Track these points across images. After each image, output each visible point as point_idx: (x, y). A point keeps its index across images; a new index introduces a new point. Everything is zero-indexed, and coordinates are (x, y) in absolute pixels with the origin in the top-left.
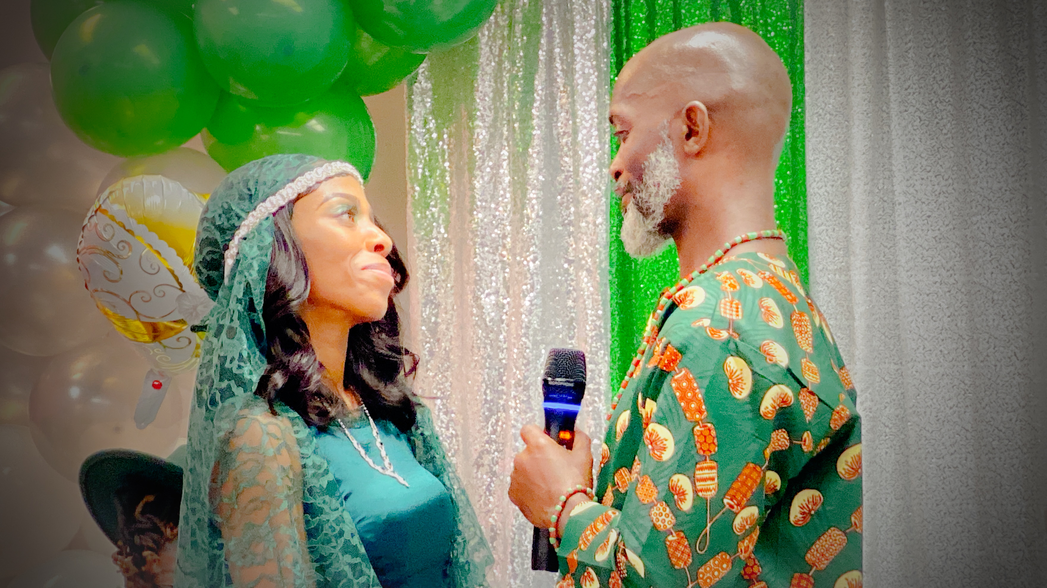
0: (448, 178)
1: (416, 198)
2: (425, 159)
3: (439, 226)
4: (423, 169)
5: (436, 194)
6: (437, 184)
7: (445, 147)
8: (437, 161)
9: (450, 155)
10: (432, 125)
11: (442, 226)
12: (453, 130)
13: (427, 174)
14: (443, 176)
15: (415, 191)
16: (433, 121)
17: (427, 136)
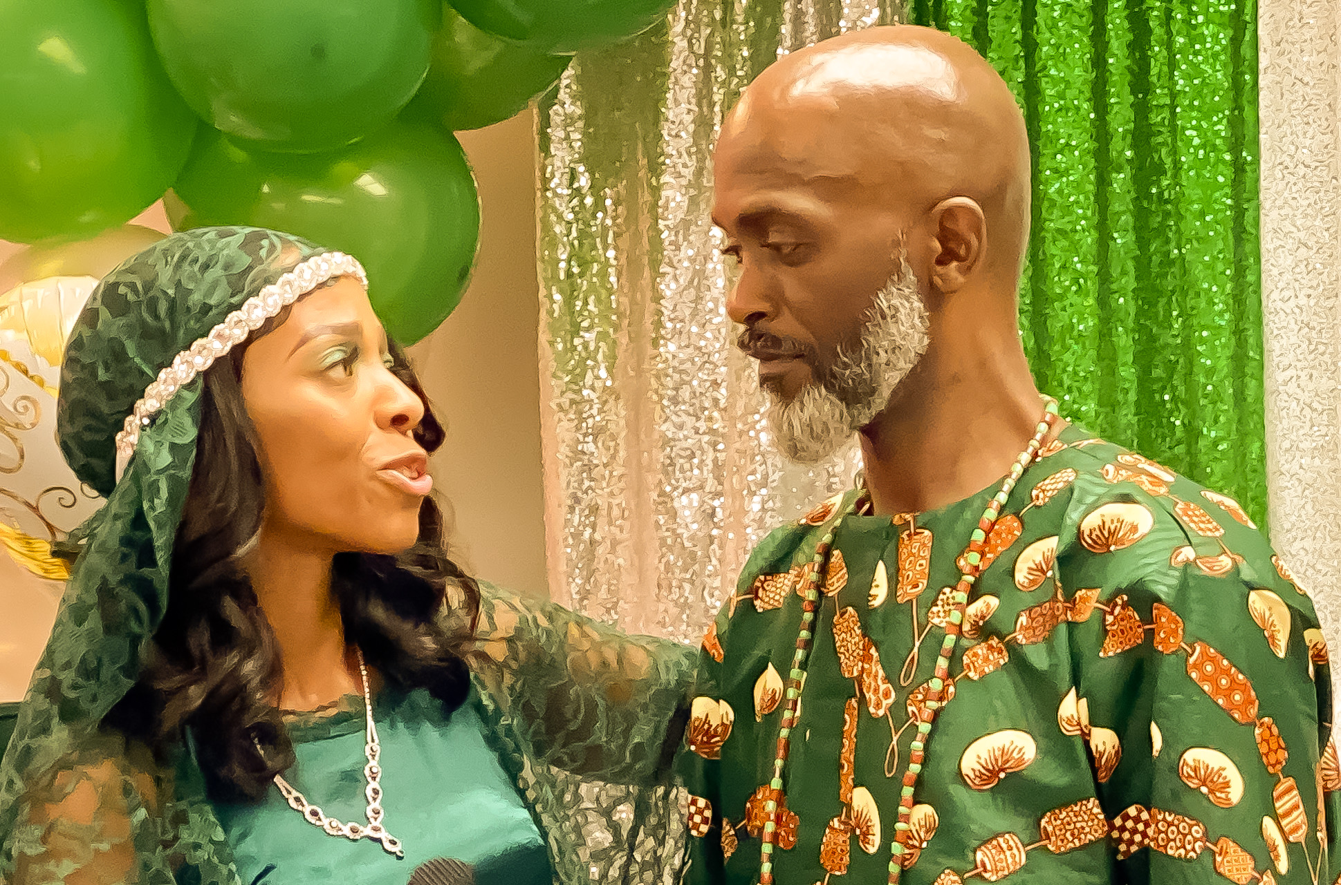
0: (613, 279)
1: (556, 315)
2: (572, 245)
3: (597, 365)
4: (569, 262)
5: (591, 307)
6: (592, 289)
7: (609, 222)
8: (594, 247)
9: (617, 236)
10: (584, 181)
11: (603, 366)
12: (623, 192)
13: (576, 270)
14: (603, 275)
15: (553, 301)
16: (587, 174)
17: (575, 202)
